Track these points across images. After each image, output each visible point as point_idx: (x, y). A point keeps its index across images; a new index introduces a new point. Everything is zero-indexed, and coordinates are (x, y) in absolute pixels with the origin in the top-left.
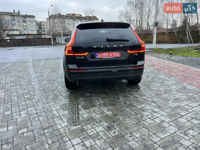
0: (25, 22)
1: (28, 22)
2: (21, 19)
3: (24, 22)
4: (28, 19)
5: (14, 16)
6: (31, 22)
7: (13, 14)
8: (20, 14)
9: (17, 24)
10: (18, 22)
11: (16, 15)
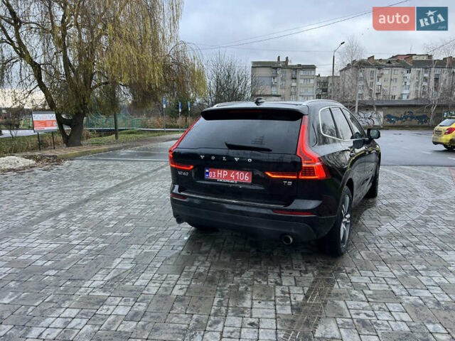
0: (296, 79)
1: (301, 78)
2: (289, 74)
3: (293, 79)
4: (302, 73)
5: (276, 68)
6: (307, 79)
7: (276, 66)
8: (289, 64)
9: (280, 83)
10: (282, 79)
11: (280, 67)
